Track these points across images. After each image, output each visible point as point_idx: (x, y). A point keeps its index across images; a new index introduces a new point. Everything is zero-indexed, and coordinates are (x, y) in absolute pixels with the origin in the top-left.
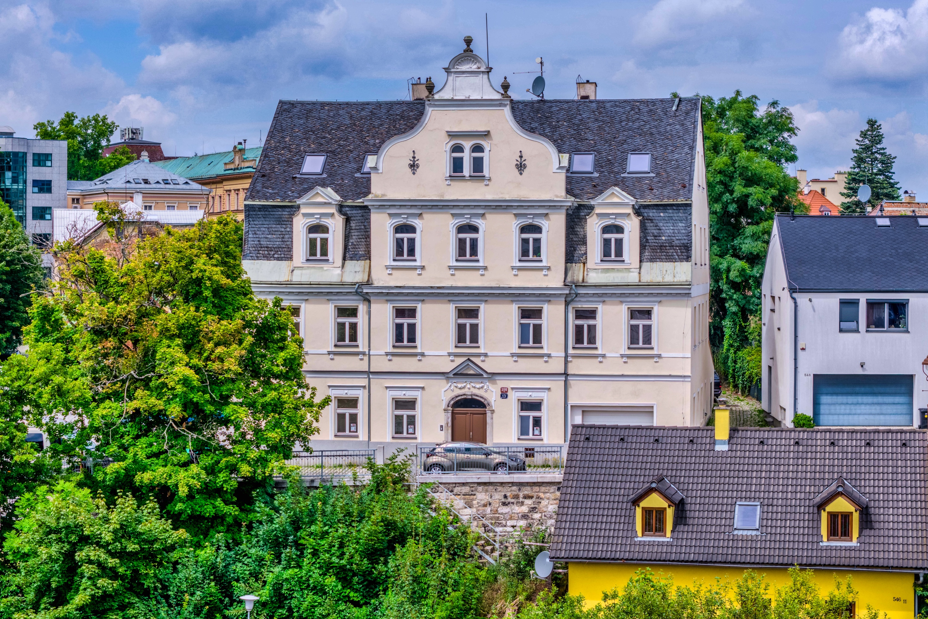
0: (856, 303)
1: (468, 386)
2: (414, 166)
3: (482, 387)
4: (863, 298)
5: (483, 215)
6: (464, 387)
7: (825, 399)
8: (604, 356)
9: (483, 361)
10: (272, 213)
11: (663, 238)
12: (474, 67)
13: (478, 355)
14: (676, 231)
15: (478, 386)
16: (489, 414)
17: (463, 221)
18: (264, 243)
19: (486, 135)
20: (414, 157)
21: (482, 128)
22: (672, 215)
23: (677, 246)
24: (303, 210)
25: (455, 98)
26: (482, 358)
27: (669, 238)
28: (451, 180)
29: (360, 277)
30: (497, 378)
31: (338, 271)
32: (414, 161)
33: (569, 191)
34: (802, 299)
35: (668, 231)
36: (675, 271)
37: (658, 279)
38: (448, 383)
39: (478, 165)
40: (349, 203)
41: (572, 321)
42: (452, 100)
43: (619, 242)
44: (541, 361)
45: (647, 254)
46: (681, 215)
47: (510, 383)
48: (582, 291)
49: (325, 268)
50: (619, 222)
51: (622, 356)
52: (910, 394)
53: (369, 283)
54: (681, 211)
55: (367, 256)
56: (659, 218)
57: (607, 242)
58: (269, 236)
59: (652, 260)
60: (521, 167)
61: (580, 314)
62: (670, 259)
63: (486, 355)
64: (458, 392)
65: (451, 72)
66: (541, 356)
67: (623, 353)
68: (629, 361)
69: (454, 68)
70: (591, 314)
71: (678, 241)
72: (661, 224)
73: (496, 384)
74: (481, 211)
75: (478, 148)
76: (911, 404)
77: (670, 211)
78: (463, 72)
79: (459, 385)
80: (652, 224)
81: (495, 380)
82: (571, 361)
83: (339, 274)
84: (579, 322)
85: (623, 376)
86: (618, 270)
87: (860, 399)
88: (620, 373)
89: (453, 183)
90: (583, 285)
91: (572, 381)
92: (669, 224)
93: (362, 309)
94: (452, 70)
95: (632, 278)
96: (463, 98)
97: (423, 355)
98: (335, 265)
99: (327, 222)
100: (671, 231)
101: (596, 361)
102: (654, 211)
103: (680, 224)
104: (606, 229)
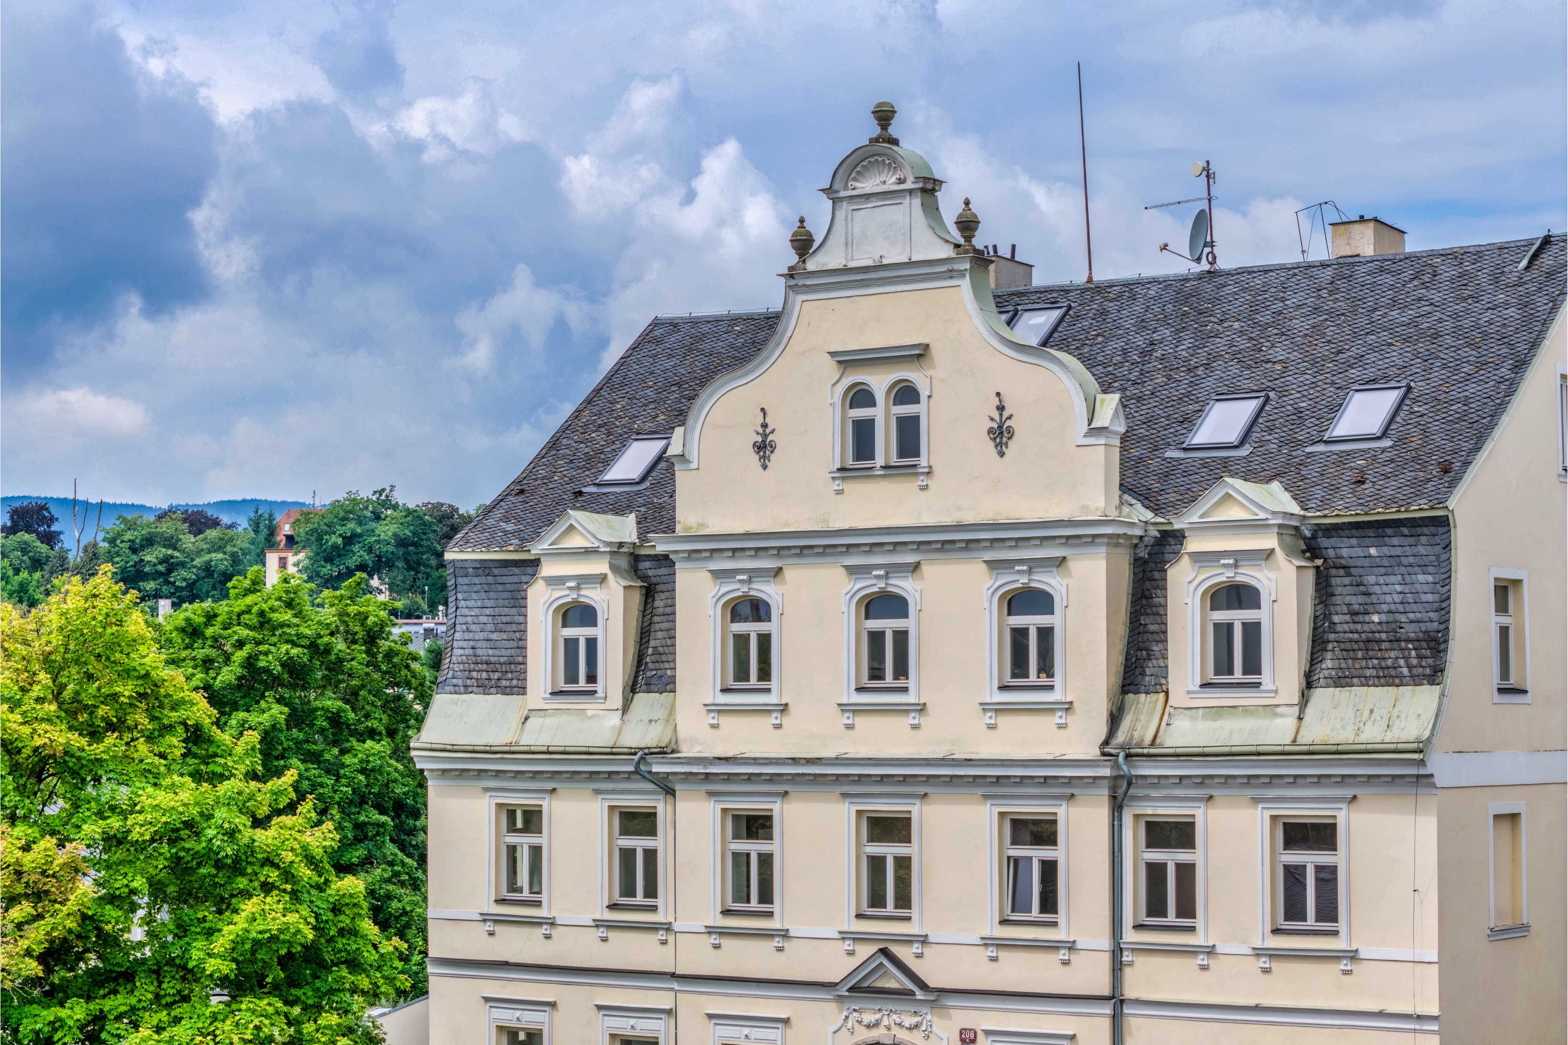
1: (885, 1022)
2: (764, 448)
3: (917, 1026)
5: (916, 567)
6: (877, 1024)
8: (1211, 951)
9: (919, 956)
10: (500, 580)
11: (1376, 618)
12: (891, 183)
13: (907, 940)
14: (1410, 598)
15: (909, 1021)
17: (872, 585)
18: (482, 652)
19: (921, 354)
20: (765, 426)
21: (911, 338)
22: (1398, 551)
23: (1408, 641)
24: (546, 570)
25: (852, 264)
26: (916, 948)
27: (1391, 617)
28: (843, 478)
30: (951, 1002)
31: (615, 719)
32: (765, 436)
35: (1388, 598)
36: (1395, 713)
37: (1346, 734)
38: (841, 1012)
39: (908, 436)
40: (648, 548)
41: (1133, 854)
42: (846, 270)
43: (1253, 633)
44: (1054, 961)
45: (1329, 663)
46: (1422, 550)
47: (980, 1019)
49: (589, 713)
50: (1247, 575)
51: (1258, 953)
53: (668, 749)
54: (1423, 539)
56: (1366, 562)
57: (1222, 634)
58: (494, 636)
59: (1341, 681)
60: (1001, 435)
61: (1158, 834)
62: (1387, 677)
63: (924, 940)
64: (863, 1035)
65: (841, 199)
66: (1051, 947)
67: (1259, 945)
68: (1276, 966)
69: (846, 188)
70: (1181, 833)
71: (1413, 627)
72: (1372, 579)
73: (949, 1017)
74: (911, 558)
75: (905, 393)
77: (1395, 541)
78: (868, 197)
79: (868, 1018)
80: (1347, 580)
81: (947, 1007)
82: (1131, 964)
83: (614, 727)
84: (1156, 856)
85: (1257, 1009)
86: (1247, 711)
88: (1251, 1002)
89: (848, 487)
90: (1154, 753)
91: (1137, 1019)
92: (1393, 579)
93: (664, 813)
94: (843, 194)
95: (1279, 730)
96: (870, 263)
97: (785, 934)
98: (608, 705)
99: (592, 596)
100: (1397, 598)
101: (1191, 965)
102: (1354, 541)
103: (1421, 578)
104: (1217, 598)
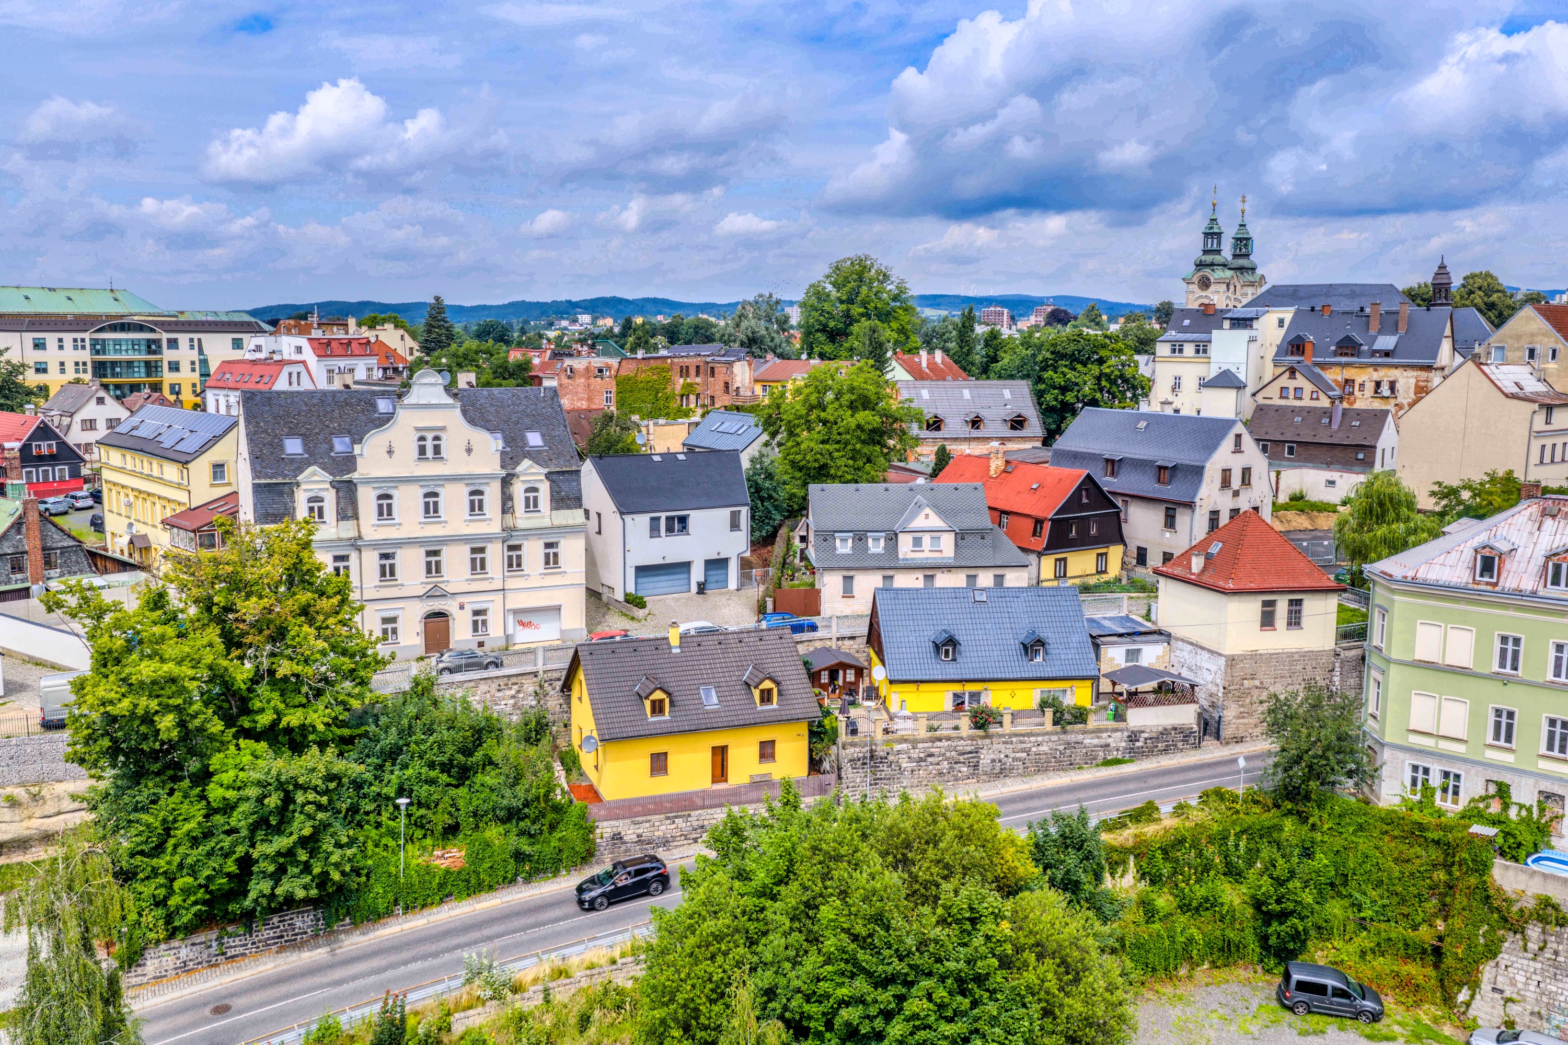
0: (658, 518)
1: (436, 603)
2: (390, 452)
3: (446, 603)
4: (663, 516)
5: (442, 485)
6: (433, 604)
7: (640, 580)
8: (528, 575)
9: (445, 585)
10: (276, 489)
11: (565, 494)
12: (433, 381)
13: (443, 582)
14: (571, 489)
15: (443, 602)
16: (451, 622)
17: (428, 490)
18: (270, 511)
19: (443, 429)
20: (390, 445)
21: (441, 424)
22: (567, 477)
23: (572, 498)
24: (303, 487)
26: (445, 583)
27: (568, 493)
28: (416, 462)
29: (353, 533)
31: (334, 530)
32: (390, 448)
33: (502, 467)
34: (628, 518)
35: (568, 488)
36: (574, 516)
37: (564, 523)
38: (421, 603)
39: (437, 450)
40: (338, 478)
41: (506, 554)
43: (536, 499)
44: (486, 582)
45: (555, 505)
46: (573, 477)
47: (465, 599)
48: (514, 533)
49: (323, 528)
50: (536, 485)
51: (540, 574)
52: (689, 572)
53: (360, 537)
54: (574, 475)
55: (356, 517)
56: (562, 480)
57: (527, 499)
58: (274, 506)
59: (559, 509)
60: (469, 451)
61: (511, 548)
62: (569, 507)
63: (447, 581)
64: (429, 608)
66: (487, 579)
67: (540, 571)
68: (545, 576)
70: (518, 547)
71: (573, 495)
72: (563, 484)
73: (456, 600)
74: (440, 483)
75: (437, 438)
76: (689, 579)
79: (430, 603)
80: (555, 484)
81: (456, 597)
82: (506, 580)
83: (334, 532)
84: (510, 553)
85: (542, 587)
86: (536, 517)
87: (660, 578)
88: (540, 585)
89: (417, 464)
90: (514, 529)
91: (508, 594)
92: (566, 485)
93: (354, 556)
95: (546, 523)
97: (401, 584)
98: (331, 525)
99: (322, 494)
101: (522, 579)
102: (557, 475)
103: (573, 484)
104: (527, 490)
